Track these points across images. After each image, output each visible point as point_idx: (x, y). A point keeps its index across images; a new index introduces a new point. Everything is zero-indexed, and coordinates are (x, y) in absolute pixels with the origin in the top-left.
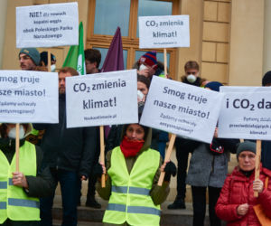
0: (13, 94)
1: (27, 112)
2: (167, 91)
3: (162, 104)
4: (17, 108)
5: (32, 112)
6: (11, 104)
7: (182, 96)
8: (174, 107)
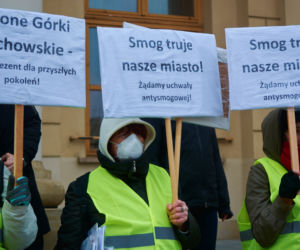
0: (158, 69)
1: (181, 99)
2: (255, 45)
3: (256, 69)
4: (167, 92)
5: (187, 99)
6: (158, 85)
7: (281, 46)
8: (275, 66)
